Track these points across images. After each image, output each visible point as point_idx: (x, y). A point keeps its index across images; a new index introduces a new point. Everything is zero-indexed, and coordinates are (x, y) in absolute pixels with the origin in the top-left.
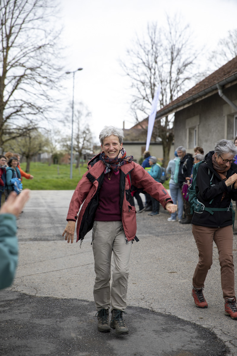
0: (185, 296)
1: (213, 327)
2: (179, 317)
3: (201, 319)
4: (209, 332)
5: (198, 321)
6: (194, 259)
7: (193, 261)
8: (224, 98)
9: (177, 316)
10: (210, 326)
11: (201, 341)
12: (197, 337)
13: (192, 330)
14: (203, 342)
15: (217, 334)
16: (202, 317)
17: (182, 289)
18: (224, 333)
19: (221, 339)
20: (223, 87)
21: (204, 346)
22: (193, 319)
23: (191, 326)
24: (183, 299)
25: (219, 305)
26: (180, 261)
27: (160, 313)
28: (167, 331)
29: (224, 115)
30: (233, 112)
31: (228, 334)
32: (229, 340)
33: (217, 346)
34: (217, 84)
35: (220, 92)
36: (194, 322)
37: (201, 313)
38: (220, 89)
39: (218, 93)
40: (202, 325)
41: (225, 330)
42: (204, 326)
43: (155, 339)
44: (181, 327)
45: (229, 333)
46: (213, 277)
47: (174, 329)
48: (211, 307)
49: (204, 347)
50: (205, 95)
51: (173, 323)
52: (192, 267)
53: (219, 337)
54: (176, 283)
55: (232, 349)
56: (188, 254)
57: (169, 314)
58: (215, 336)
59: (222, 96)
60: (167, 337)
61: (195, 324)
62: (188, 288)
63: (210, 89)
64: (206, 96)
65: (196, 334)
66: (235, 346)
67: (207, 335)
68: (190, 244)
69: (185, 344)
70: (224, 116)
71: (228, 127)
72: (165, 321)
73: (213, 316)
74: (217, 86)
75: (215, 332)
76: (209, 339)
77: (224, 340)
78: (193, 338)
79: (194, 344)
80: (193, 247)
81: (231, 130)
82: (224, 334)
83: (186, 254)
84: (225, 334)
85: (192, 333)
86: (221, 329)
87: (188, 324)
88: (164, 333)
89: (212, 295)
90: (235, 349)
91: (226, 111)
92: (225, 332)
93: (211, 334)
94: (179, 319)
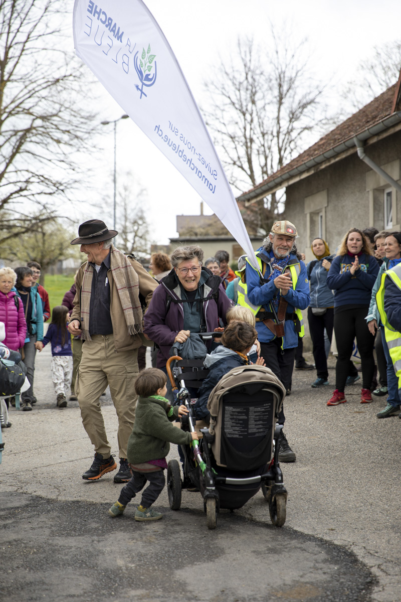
0: (305, 494)
1: (352, 544)
2: (295, 528)
3: (332, 531)
4: (344, 552)
5: (326, 534)
6: (321, 432)
7: (319, 436)
8: (367, 161)
9: (292, 527)
10: (346, 542)
11: (332, 566)
12: (325, 561)
13: (317, 549)
14: (334, 568)
15: (357, 554)
16: (333, 527)
17: (300, 483)
18: (369, 552)
19: (364, 562)
20: (364, 142)
21: (336, 574)
22: (319, 531)
23: (314, 543)
24: (302, 499)
25: (361, 507)
26: (297, 435)
27: (264, 523)
28: (275, 553)
29: (367, 190)
30: (382, 183)
31: (376, 554)
32: (378, 564)
33: (358, 574)
34: (354, 137)
35: (359, 151)
36: (320, 536)
37: (332, 521)
38: (359, 147)
39: (356, 153)
40: (334, 541)
41: (370, 548)
42: (336, 542)
43: (256, 565)
44: (299, 545)
45: (377, 553)
46: (353, 461)
47: (286, 548)
48: (348, 510)
49: (335, 577)
50: (334, 157)
51: (286, 538)
52: (317, 445)
53: (361, 560)
54: (291, 473)
55: (383, 579)
56: (310, 424)
58: (355, 558)
59: (363, 158)
60: (276, 561)
61: (321, 540)
62: (311, 480)
63: (343, 147)
64: (337, 159)
65: (323, 555)
66: (387, 573)
67: (342, 557)
68: (315, 407)
69: (305, 572)
70: (368, 192)
71: (375, 209)
72: (272, 536)
73: (351, 525)
74: (355, 140)
75: (355, 551)
76: (345, 563)
77: (368, 565)
78: (317, 562)
79: (320, 571)
80: (318, 412)
81: (381, 215)
82: (369, 555)
83: (308, 423)
84: (371, 554)
85: (316, 554)
86: (364, 546)
87: (310, 540)
88: (272, 555)
89: (350, 490)
90: (387, 578)
91: (371, 183)
92: (371, 552)
93: (347, 555)
94: (296, 532)
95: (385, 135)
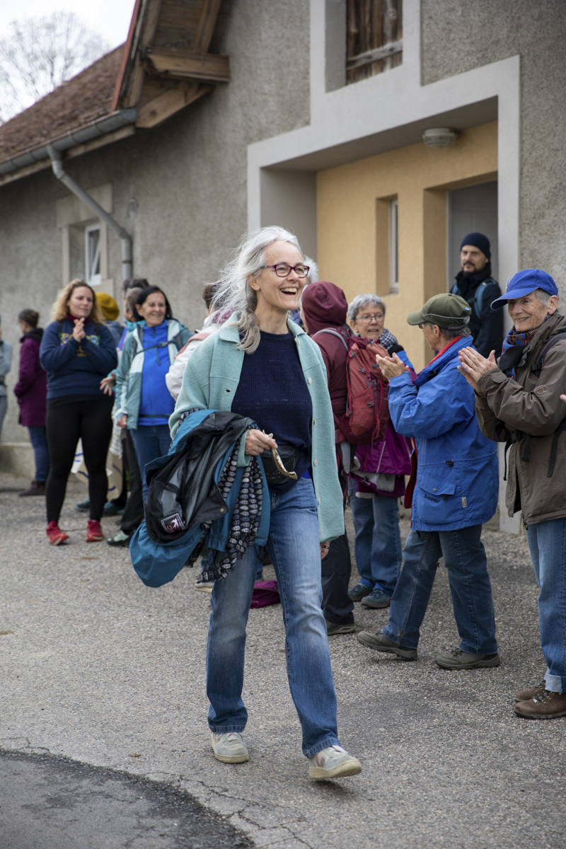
0: (65, 697)
1: (178, 778)
2: (74, 758)
3: (137, 759)
4: (175, 794)
5: (129, 763)
6: (42, 592)
7: (42, 599)
8: (67, 182)
9: (68, 756)
10: (169, 776)
11: (168, 821)
12: (152, 813)
13: (129, 792)
14: (173, 825)
15: (196, 796)
16: (137, 751)
17: (48, 678)
18: (213, 791)
19: (213, 809)
20: (63, 154)
21: (181, 836)
22: (116, 760)
23: (120, 782)
24: (63, 706)
25: (164, 713)
26: (6, 599)
27: (17, 752)
28: (63, 805)
29: (59, 225)
30: (84, 217)
31: (226, 793)
32: (237, 811)
33: (216, 831)
34: (47, 144)
35: (56, 166)
36: (122, 768)
37: (128, 740)
38: (56, 160)
39: (50, 169)
40: (147, 776)
41: (212, 784)
42: (152, 777)
43: (40, 831)
44: (97, 789)
45: (226, 791)
46: (115, 637)
47: (78, 795)
48: (147, 720)
49: (183, 840)
50: (11, 173)
51: (69, 777)
52: (45, 613)
53: (206, 805)
54: (25, 663)
55: (257, 837)
56: (20, 580)
57: (44, 751)
58: (194, 802)
59: (62, 177)
60: (71, 821)
61: (127, 776)
62: (64, 672)
63: (28, 158)
64: (16, 177)
65: (143, 804)
66: (259, 826)
67: (175, 803)
68: (15, 552)
69: (131, 837)
70: (61, 229)
71: (72, 255)
72: (43, 776)
73: (164, 746)
74: (49, 150)
75: (189, 791)
76: (185, 814)
77: (222, 813)
78: (141, 817)
79: (152, 833)
80: (24, 560)
81: (80, 264)
82: (215, 794)
83: (16, 579)
84: (217, 793)
85: (131, 802)
86: (200, 780)
87: (109, 777)
88: (59, 811)
89: (134, 686)
90: (263, 835)
91: (65, 215)
92: (216, 789)
93: (183, 799)
94: (78, 763)
95: (97, 145)
